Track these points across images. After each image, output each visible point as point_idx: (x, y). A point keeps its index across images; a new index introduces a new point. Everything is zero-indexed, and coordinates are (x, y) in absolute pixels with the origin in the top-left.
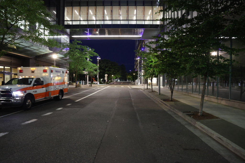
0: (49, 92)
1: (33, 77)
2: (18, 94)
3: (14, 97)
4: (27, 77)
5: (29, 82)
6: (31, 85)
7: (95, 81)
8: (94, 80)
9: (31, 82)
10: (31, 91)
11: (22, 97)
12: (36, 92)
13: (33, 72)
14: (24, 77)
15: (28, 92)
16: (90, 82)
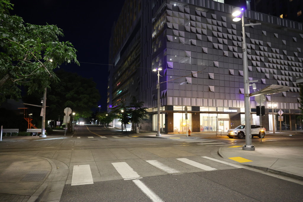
7: (32, 128)
8: (31, 125)
16: (17, 131)
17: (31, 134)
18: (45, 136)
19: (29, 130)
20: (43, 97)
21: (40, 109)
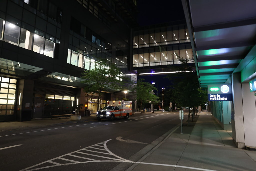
0: (121, 114)
1: (114, 106)
2: (109, 113)
3: (107, 115)
4: (112, 106)
5: (112, 108)
6: (114, 110)
8: (160, 108)
9: (113, 108)
10: (114, 113)
11: (110, 115)
12: (115, 113)
13: (114, 103)
14: (110, 106)
15: (112, 113)
16: (157, 110)
17: (160, 111)
18: (164, 111)
19: (160, 110)
20: (162, 100)
21: (162, 103)
